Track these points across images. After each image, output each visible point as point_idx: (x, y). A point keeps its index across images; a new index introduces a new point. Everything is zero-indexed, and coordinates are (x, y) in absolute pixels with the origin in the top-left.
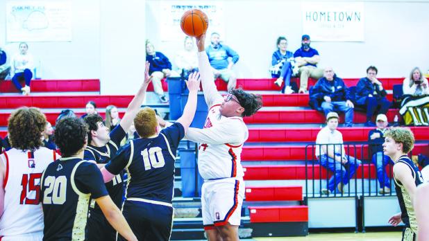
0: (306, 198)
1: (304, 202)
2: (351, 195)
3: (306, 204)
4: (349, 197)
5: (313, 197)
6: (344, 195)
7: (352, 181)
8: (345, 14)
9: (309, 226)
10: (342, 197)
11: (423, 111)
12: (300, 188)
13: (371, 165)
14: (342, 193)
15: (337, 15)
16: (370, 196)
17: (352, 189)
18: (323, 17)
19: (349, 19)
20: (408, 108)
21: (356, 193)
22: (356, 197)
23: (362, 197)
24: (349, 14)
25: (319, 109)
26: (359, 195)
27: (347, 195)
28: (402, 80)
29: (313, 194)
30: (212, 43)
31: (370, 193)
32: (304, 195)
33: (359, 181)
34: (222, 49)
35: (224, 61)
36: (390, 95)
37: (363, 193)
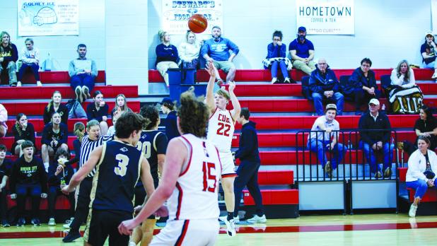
0: (297, 182)
1: (296, 186)
2: (339, 179)
3: (297, 188)
4: (338, 180)
5: (304, 181)
6: (333, 179)
7: (340, 167)
8: (336, 9)
9: (300, 209)
10: (331, 181)
11: (411, 100)
12: (292, 173)
13: (359, 151)
14: (331, 177)
15: (329, 10)
16: (357, 180)
17: (341, 174)
18: (315, 12)
19: (340, 13)
20: (397, 97)
21: (344, 177)
22: (344, 181)
23: (350, 181)
24: (340, 9)
25: (311, 98)
26: (347, 179)
27: (336, 179)
28: (391, 70)
29: (304, 178)
30: (213, 37)
31: (357, 177)
32: (295, 180)
33: (347, 166)
34: (222, 42)
35: (225, 53)
36: (379, 85)
37: (351, 177)
